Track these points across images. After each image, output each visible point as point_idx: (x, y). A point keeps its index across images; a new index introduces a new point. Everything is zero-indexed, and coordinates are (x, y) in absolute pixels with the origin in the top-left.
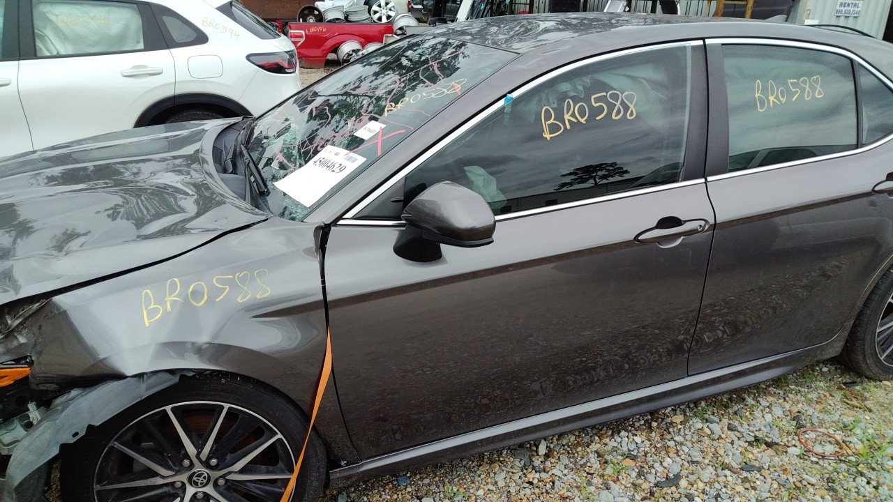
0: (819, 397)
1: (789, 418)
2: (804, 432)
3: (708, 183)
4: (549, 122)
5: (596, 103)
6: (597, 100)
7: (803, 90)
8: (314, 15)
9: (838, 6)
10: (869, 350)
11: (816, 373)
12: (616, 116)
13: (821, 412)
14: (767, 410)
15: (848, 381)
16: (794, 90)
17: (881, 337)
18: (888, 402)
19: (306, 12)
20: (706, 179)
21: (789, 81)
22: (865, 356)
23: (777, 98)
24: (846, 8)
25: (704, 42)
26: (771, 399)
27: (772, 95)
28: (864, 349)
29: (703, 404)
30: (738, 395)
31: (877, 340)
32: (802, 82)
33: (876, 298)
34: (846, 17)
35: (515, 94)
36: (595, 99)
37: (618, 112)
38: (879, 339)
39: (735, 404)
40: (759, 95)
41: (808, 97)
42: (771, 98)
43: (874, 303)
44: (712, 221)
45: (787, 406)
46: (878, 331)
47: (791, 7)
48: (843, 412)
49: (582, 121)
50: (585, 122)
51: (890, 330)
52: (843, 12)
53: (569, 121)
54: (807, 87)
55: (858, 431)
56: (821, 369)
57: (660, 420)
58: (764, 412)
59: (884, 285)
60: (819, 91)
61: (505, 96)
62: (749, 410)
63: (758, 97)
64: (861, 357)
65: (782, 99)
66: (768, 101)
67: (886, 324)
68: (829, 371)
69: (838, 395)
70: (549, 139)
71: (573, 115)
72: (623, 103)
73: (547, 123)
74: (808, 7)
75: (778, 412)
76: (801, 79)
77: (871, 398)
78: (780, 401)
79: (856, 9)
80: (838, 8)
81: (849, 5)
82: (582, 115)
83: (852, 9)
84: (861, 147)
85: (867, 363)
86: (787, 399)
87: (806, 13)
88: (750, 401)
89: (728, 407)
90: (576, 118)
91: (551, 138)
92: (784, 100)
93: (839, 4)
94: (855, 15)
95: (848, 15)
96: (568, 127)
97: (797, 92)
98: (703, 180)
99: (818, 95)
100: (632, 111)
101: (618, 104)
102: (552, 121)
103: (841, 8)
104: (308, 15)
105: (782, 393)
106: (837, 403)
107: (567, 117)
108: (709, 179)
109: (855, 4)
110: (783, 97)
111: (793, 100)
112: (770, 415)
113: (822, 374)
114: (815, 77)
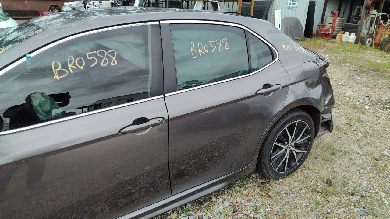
0: (248, 193)
1: (231, 207)
2: (236, 215)
3: (165, 98)
4: (58, 70)
5: (89, 57)
6: (90, 56)
7: (218, 46)
8: (57, 9)
9: (288, 4)
10: (268, 167)
11: (250, 179)
12: (104, 64)
13: (247, 201)
14: (222, 203)
15: (264, 181)
16: (212, 46)
17: (274, 161)
18: (279, 191)
19: (53, 7)
20: (164, 95)
21: (210, 42)
22: (267, 171)
23: (203, 51)
24: (291, 5)
25: (159, 22)
26: (224, 197)
27: (200, 49)
28: (266, 167)
29: (189, 205)
30: (208, 198)
31: (272, 162)
32: (217, 42)
33: (267, 143)
34: (292, 9)
35: (32, 55)
36: (88, 55)
37: (105, 62)
38: (273, 162)
39: (206, 202)
40: (193, 49)
41: (221, 49)
42: (200, 51)
43: (267, 145)
44: (167, 118)
45: (232, 200)
46: (271, 158)
47: (270, 5)
48: (257, 200)
49: (81, 68)
50: (83, 69)
51: (278, 157)
52: (290, 7)
53: (72, 68)
54: (220, 44)
55: (262, 211)
56: (252, 176)
57: (165, 217)
58: (220, 205)
59: (271, 137)
60: (227, 46)
61: (25, 56)
62: (212, 204)
63: (193, 50)
64: (266, 171)
65: (206, 51)
66: (198, 53)
67: (275, 154)
68: (256, 177)
69: (258, 190)
70: (58, 79)
71: (74, 65)
72: (108, 57)
73: (56, 70)
74: (276, 5)
75: (226, 204)
76: (217, 41)
77: (273, 190)
78: (229, 197)
79: (296, 6)
80: (288, 5)
81: (292, 4)
82: (81, 65)
83: (294, 6)
84: (251, 72)
85: (269, 173)
86: (233, 195)
87: (276, 7)
88: (214, 199)
89: (202, 205)
90: (77, 66)
91: (59, 78)
92: (207, 52)
93: (288, 3)
94: (295, 8)
95: (292, 8)
96: (71, 71)
97: (215, 47)
98: (163, 96)
99: (226, 48)
100: (114, 61)
101: (105, 58)
102: (60, 69)
103: (290, 5)
104: (54, 9)
105: (231, 192)
106: (256, 195)
107: (70, 66)
108: (166, 95)
109: (295, 4)
110: (207, 50)
111: (213, 51)
112: (222, 206)
113: (253, 179)
114: (224, 39)
